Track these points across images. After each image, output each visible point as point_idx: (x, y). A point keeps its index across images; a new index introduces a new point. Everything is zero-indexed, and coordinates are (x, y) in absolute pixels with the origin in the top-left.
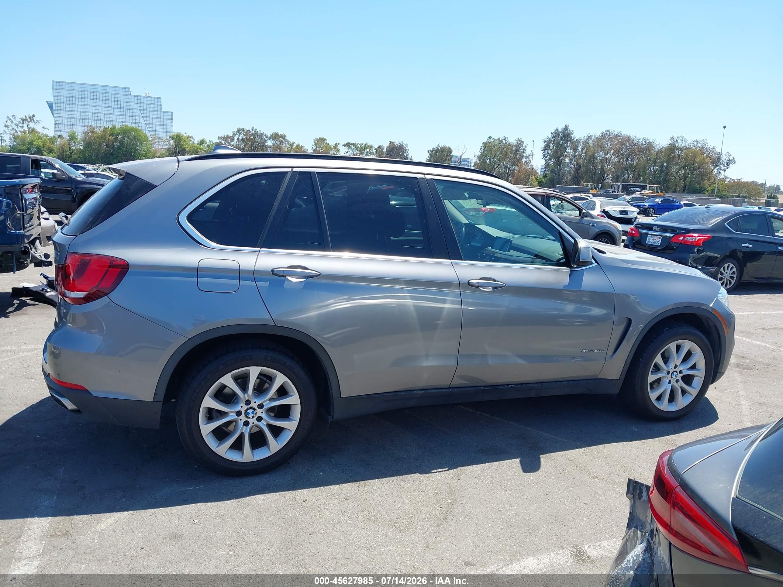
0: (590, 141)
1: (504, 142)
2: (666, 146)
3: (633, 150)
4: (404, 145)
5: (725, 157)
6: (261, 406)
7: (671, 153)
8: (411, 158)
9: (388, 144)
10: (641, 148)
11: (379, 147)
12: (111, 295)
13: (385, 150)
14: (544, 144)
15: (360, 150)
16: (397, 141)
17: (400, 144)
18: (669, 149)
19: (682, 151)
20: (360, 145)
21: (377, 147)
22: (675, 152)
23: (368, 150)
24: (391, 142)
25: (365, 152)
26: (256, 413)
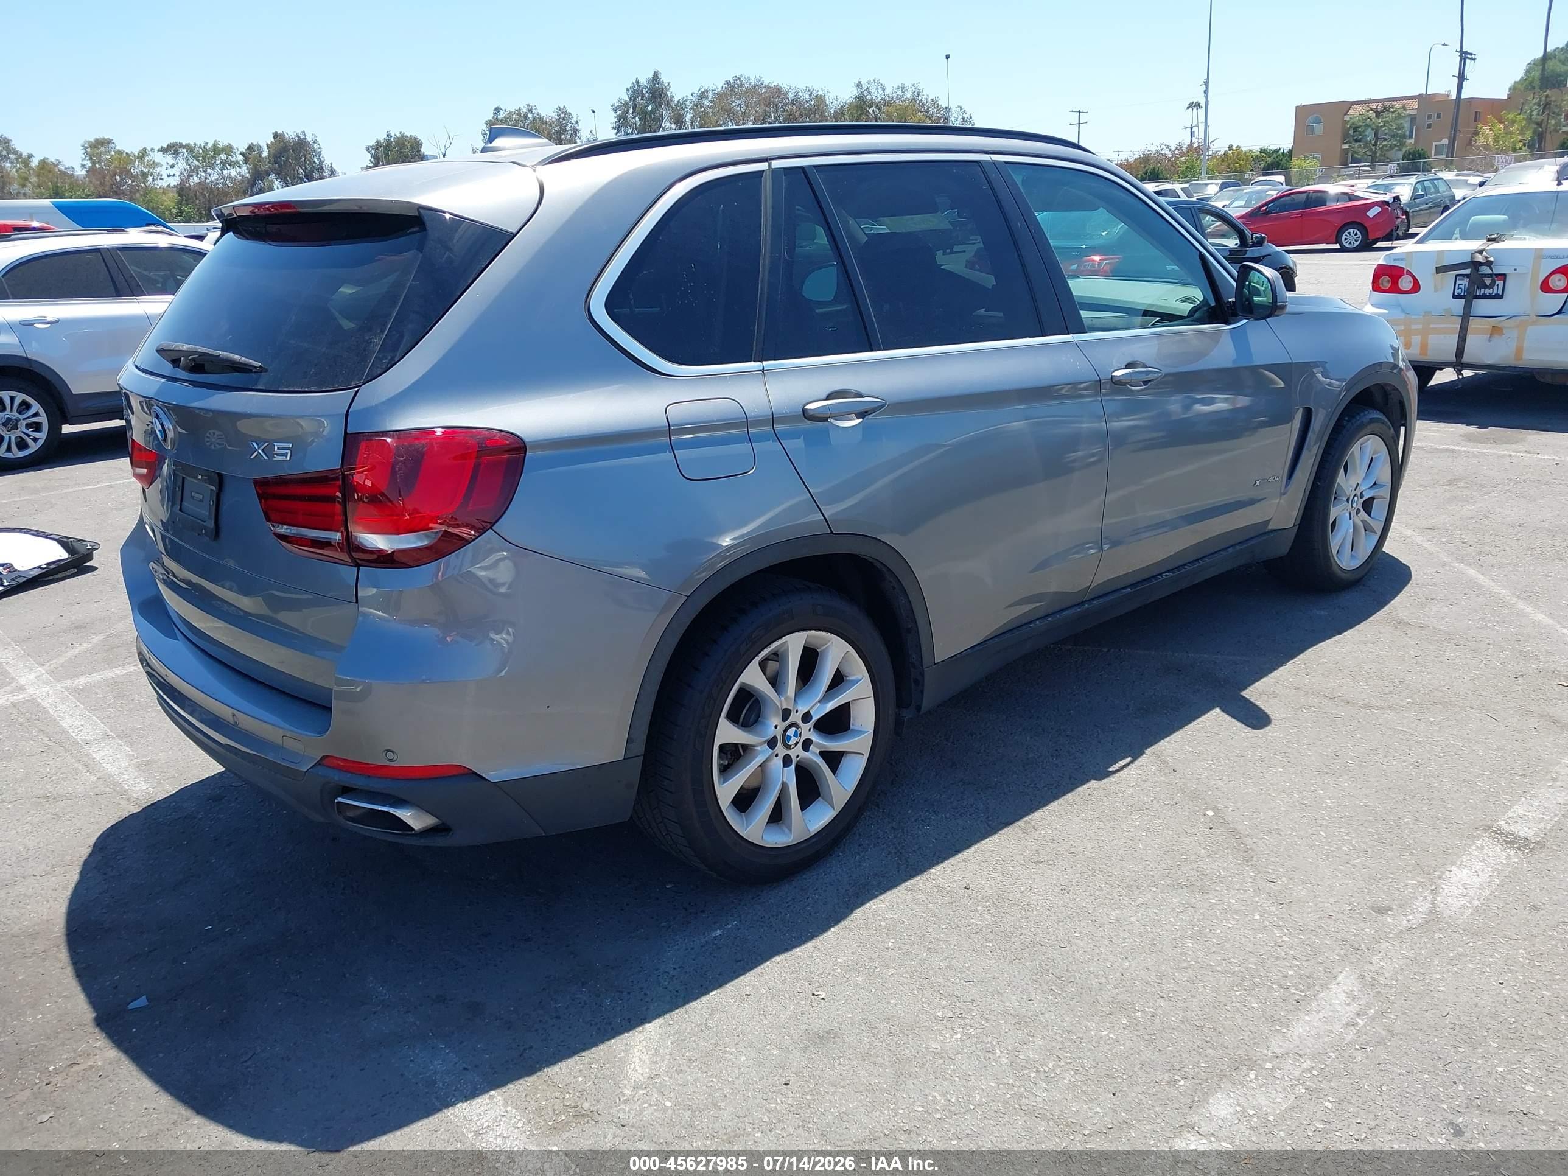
0: (706, 103)
1: (530, 116)
2: (850, 101)
3: (791, 115)
4: (309, 139)
5: (955, 115)
6: (806, 717)
7: (861, 114)
8: (331, 166)
9: (270, 139)
10: (805, 109)
11: (250, 148)
12: (502, 526)
13: (265, 154)
14: (615, 115)
15: (204, 159)
16: (291, 132)
17: (299, 137)
18: (857, 106)
19: (879, 109)
20: (200, 147)
21: (243, 148)
22: (867, 111)
23: (223, 156)
24: (276, 135)
25: (218, 162)
26: (800, 735)
